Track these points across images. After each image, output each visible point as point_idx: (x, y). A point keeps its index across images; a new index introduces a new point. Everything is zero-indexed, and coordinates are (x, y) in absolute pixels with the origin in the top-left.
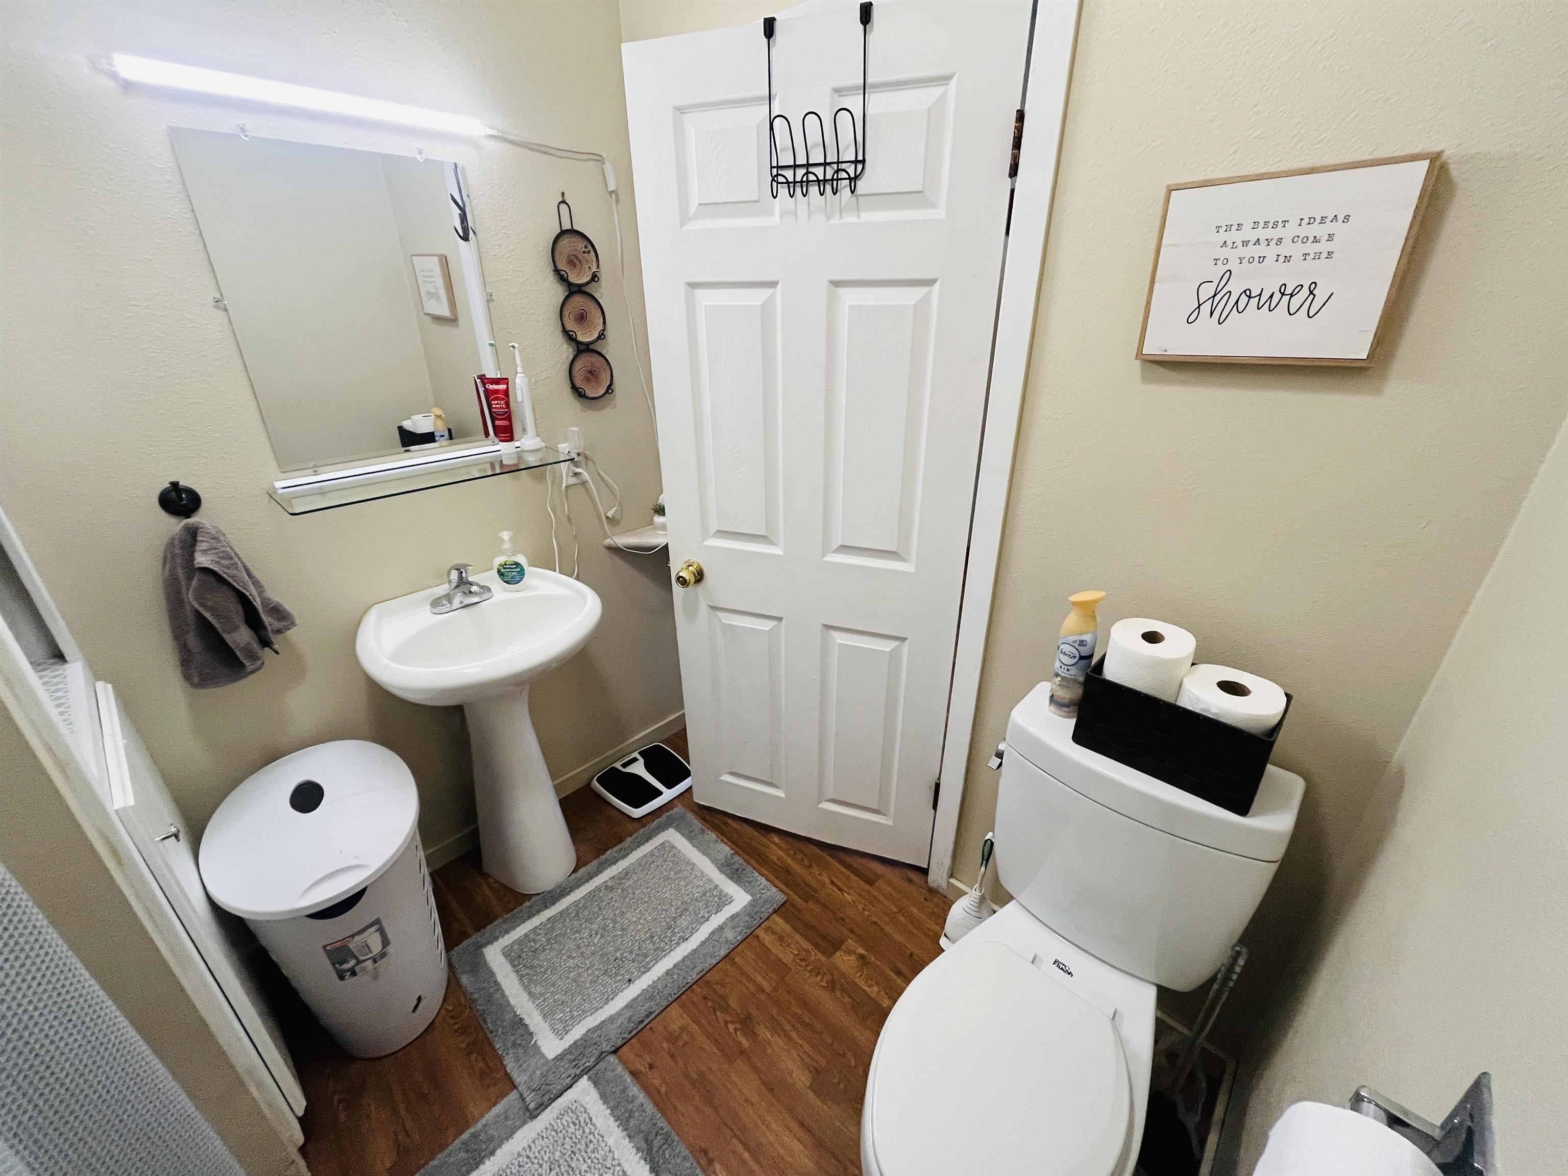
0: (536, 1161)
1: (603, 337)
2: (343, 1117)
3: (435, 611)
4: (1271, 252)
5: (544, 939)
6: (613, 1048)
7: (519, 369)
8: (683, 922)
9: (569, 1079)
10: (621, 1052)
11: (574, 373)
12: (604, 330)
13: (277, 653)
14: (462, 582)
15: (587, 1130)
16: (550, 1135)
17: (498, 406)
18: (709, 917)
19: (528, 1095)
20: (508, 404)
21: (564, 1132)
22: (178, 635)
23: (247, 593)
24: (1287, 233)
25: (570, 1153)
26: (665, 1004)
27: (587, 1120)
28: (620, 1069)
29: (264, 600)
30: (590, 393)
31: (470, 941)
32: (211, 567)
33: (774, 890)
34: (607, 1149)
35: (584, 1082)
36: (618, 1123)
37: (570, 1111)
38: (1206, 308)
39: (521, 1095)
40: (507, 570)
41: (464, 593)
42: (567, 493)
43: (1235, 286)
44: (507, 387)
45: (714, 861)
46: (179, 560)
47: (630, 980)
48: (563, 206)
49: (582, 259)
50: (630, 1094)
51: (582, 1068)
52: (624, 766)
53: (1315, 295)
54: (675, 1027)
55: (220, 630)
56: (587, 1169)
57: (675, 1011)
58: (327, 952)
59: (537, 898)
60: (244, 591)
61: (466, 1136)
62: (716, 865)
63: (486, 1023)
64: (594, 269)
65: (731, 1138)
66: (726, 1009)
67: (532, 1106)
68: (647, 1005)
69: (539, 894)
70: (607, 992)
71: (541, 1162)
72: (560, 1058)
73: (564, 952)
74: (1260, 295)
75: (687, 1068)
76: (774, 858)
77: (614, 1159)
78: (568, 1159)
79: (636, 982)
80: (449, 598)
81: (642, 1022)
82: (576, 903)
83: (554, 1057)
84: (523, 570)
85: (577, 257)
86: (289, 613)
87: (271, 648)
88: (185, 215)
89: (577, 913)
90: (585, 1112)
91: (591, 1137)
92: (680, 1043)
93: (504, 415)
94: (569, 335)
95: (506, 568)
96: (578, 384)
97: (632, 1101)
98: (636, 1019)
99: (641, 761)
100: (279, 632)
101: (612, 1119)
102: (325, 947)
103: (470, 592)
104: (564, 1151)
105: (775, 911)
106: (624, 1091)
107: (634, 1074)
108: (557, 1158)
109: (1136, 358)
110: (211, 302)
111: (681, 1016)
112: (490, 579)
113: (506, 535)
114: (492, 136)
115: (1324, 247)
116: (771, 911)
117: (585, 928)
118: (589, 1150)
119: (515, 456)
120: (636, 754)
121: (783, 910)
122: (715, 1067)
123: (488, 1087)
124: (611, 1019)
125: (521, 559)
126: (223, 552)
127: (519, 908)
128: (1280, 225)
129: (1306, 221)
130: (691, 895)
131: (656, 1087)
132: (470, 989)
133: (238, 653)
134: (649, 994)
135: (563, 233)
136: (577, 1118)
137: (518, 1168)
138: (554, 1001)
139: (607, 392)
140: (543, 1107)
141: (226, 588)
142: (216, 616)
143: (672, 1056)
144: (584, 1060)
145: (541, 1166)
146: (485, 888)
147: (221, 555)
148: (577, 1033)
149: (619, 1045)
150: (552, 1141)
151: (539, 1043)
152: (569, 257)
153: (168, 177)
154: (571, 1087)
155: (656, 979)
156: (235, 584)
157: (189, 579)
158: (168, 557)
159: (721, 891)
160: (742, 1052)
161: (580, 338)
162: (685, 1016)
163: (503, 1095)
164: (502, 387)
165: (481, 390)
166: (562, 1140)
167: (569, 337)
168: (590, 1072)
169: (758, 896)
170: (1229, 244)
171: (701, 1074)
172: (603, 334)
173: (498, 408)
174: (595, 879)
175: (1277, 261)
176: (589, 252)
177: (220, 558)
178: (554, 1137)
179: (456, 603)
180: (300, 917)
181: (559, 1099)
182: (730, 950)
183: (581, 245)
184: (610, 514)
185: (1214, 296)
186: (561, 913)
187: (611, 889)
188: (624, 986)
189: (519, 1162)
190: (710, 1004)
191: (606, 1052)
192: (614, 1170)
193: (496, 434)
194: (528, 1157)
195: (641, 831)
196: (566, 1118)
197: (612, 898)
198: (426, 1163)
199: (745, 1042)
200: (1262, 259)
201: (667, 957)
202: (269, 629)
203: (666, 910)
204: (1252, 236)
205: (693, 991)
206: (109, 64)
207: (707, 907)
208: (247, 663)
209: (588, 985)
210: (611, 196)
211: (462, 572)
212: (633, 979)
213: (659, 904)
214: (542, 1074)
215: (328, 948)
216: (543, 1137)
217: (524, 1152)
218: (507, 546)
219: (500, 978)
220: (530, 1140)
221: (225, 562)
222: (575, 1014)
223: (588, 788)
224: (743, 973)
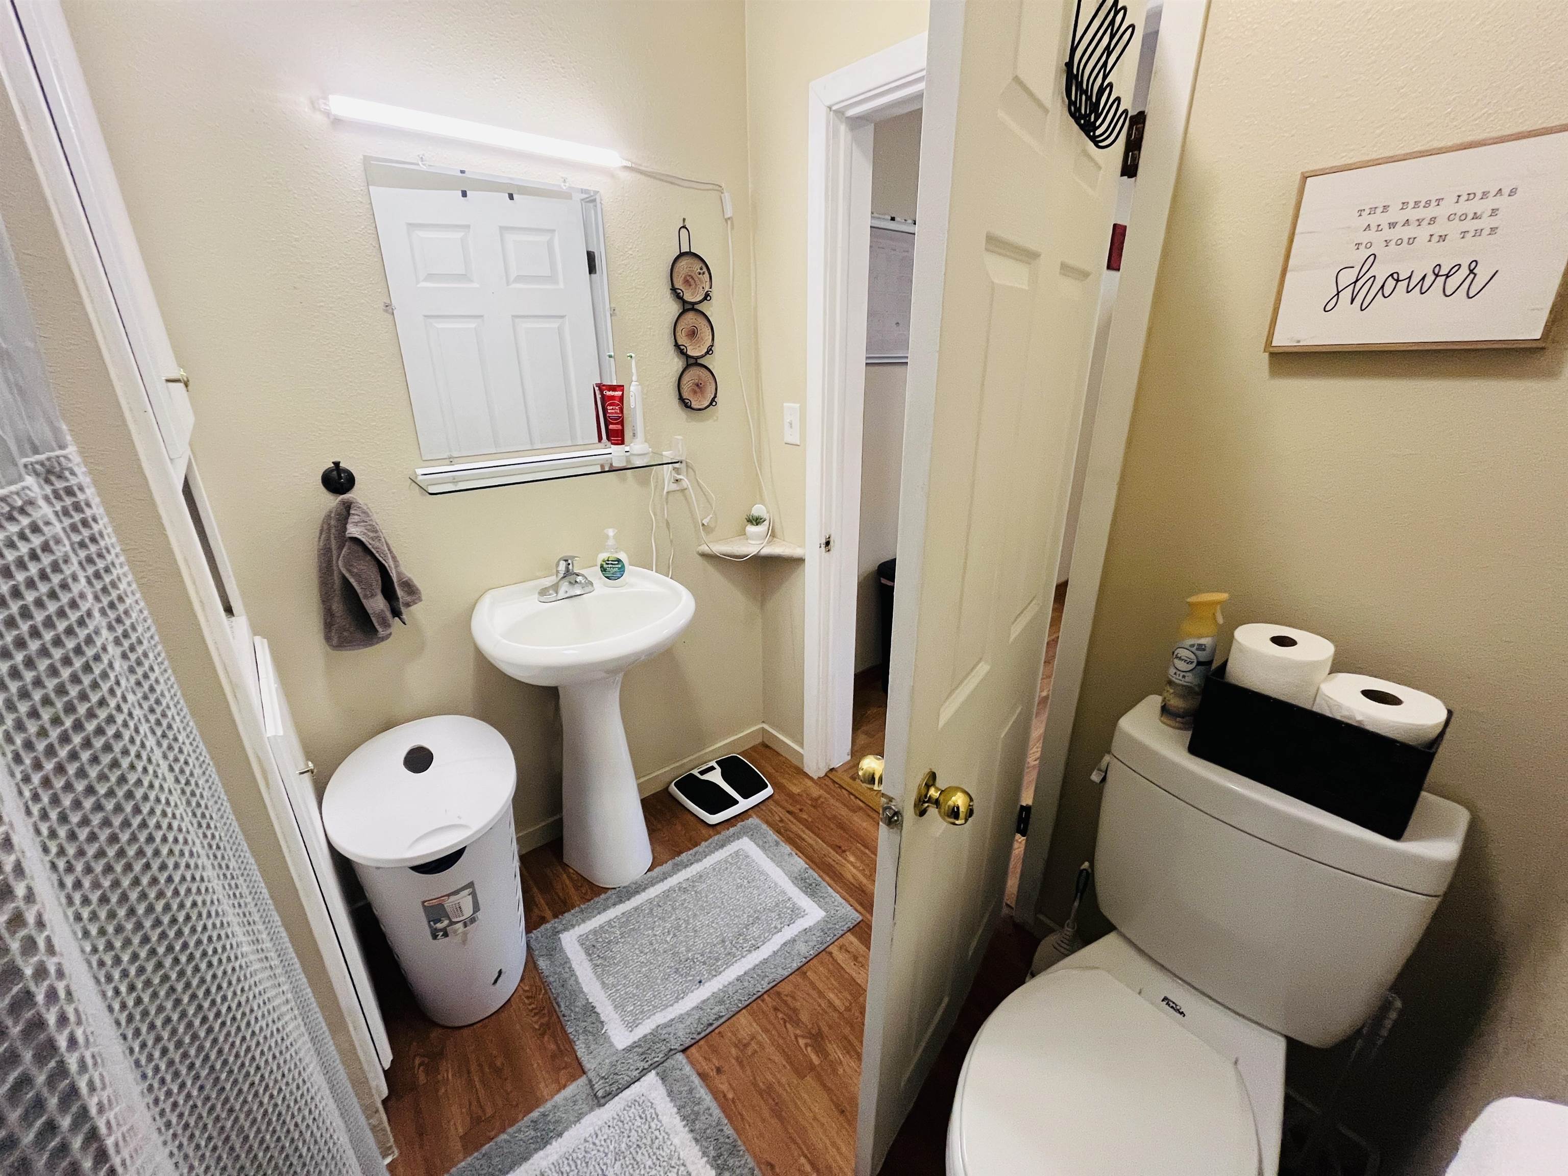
0: (602, 1149)
1: (711, 352)
2: (422, 1078)
3: (543, 599)
4: (1423, 233)
5: (618, 932)
6: (682, 1048)
7: (634, 378)
8: (755, 930)
9: (638, 1071)
10: (688, 1052)
11: (682, 386)
12: (712, 346)
13: (404, 623)
14: (568, 573)
15: (653, 1125)
16: (617, 1125)
17: (613, 411)
18: (781, 928)
19: (597, 1083)
20: (622, 410)
21: (630, 1124)
22: (326, 598)
23: (386, 565)
24: (1442, 212)
25: (635, 1146)
26: (735, 1009)
27: (654, 1116)
28: (688, 1069)
29: (399, 574)
30: (695, 405)
31: (548, 926)
32: (359, 537)
33: (849, 908)
34: (672, 1148)
35: (652, 1077)
36: (684, 1123)
37: (637, 1104)
38: (1346, 295)
39: (590, 1081)
40: (610, 566)
41: (570, 583)
42: (667, 499)
43: (1381, 271)
44: (623, 394)
45: (789, 874)
46: (333, 531)
47: (700, 982)
48: (683, 230)
49: (696, 279)
50: (698, 1096)
51: (650, 1062)
52: (702, 773)
53: (1475, 275)
54: (744, 1034)
55: (361, 596)
56: (652, 1166)
57: (743, 1019)
58: (424, 906)
59: (613, 891)
60: (384, 562)
61: (535, 1114)
62: (790, 877)
63: (559, 1006)
64: (707, 289)
65: (800, 1156)
66: (797, 1023)
67: (600, 1094)
68: (717, 1009)
69: (615, 888)
70: (677, 990)
71: (606, 1151)
72: (629, 1049)
73: (636, 947)
74: (1410, 277)
75: (755, 1078)
76: (849, 877)
77: (679, 1159)
78: (634, 1152)
79: (707, 985)
80: (556, 587)
81: (711, 1024)
82: (650, 901)
83: (623, 1048)
84: (623, 566)
85: (692, 278)
86: (417, 589)
87: (400, 618)
88: (369, 231)
89: (651, 910)
90: (651, 1107)
91: (657, 1133)
92: (749, 1051)
93: (618, 419)
94: (680, 349)
95: (608, 564)
96: (685, 395)
97: (699, 1104)
98: (705, 1021)
99: (718, 770)
100: (408, 605)
101: (678, 1118)
102: (424, 902)
103: (576, 582)
104: (630, 1144)
105: (849, 930)
106: (691, 1091)
107: (703, 1076)
108: (623, 1149)
109: (1265, 351)
110: (382, 306)
111: (751, 1025)
112: (594, 574)
113: (611, 532)
114: (626, 167)
115: (1485, 223)
116: (845, 928)
117: (659, 925)
118: (655, 1146)
119: (625, 459)
120: (713, 764)
121: (857, 928)
122: (784, 1080)
123: (560, 1069)
124: (681, 1018)
125: (623, 556)
126: (370, 525)
127: (596, 899)
128: (1434, 203)
129: (1465, 197)
130: (764, 905)
131: (723, 1092)
132: (546, 973)
133: (373, 619)
134: (719, 998)
135: (682, 255)
136: (644, 1112)
137: (583, 1153)
138: (626, 993)
139: (711, 404)
140: (610, 1096)
141: (369, 558)
142: (359, 582)
143: (740, 1063)
144: (653, 1055)
145: (606, 1155)
146: (565, 876)
147: (369, 527)
148: (646, 1028)
149: (687, 1045)
150: (618, 1131)
151: (610, 1033)
152: (685, 278)
153: (359, 199)
154: (638, 1080)
155: (726, 983)
156: (377, 555)
157: (340, 548)
158: (325, 528)
159: (794, 904)
160: (812, 1067)
161: (691, 353)
162: (755, 1025)
163: (573, 1078)
164: (619, 393)
165: (599, 396)
166: (628, 1132)
167: (680, 350)
168: (659, 1068)
169: (833, 912)
170: (1374, 227)
171: (770, 1087)
172: (711, 349)
173: (612, 413)
174: (669, 879)
175: (1430, 241)
176: (704, 273)
177: (368, 530)
178: (620, 1128)
179: (561, 594)
180: (404, 867)
181: (627, 1090)
182: (802, 964)
183: (697, 266)
184: (705, 522)
185: (1355, 282)
186: (636, 909)
187: (685, 890)
188: (694, 987)
189: (585, 1147)
190: (780, 1016)
191: (676, 1049)
192: (678, 1170)
193: (608, 439)
194: (594, 1144)
195: (716, 838)
196: (633, 1110)
197: (685, 900)
198: (496, 1136)
199: (816, 1060)
200: (1412, 241)
201: (739, 963)
202: (401, 600)
203: (738, 917)
204: (1401, 217)
205: (763, 1001)
206: (325, 104)
207: (780, 918)
208: (380, 630)
209: (659, 981)
210: (727, 223)
211: (569, 564)
212: (703, 981)
213: (732, 910)
214: (610, 1063)
215: (426, 904)
216: (609, 1126)
217: (590, 1139)
218: (611, 542)
219: (575, 966)
220: (597, 1128)
221: (372, 535)
222: (646, 1008)
223: (666, 790)
224: (815, 987)
